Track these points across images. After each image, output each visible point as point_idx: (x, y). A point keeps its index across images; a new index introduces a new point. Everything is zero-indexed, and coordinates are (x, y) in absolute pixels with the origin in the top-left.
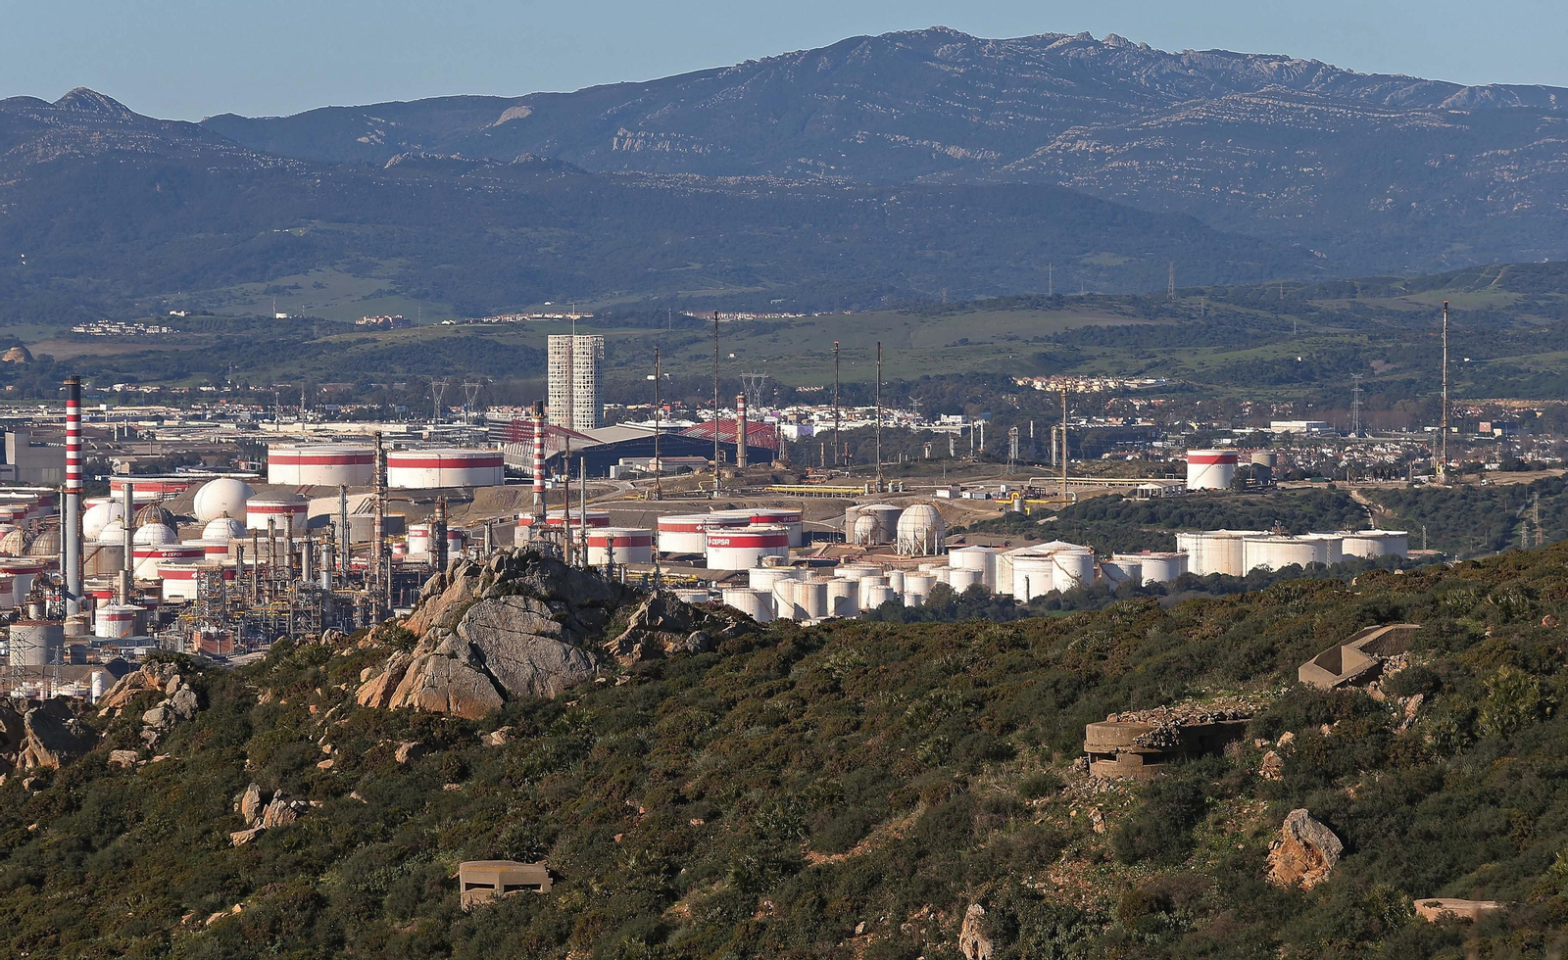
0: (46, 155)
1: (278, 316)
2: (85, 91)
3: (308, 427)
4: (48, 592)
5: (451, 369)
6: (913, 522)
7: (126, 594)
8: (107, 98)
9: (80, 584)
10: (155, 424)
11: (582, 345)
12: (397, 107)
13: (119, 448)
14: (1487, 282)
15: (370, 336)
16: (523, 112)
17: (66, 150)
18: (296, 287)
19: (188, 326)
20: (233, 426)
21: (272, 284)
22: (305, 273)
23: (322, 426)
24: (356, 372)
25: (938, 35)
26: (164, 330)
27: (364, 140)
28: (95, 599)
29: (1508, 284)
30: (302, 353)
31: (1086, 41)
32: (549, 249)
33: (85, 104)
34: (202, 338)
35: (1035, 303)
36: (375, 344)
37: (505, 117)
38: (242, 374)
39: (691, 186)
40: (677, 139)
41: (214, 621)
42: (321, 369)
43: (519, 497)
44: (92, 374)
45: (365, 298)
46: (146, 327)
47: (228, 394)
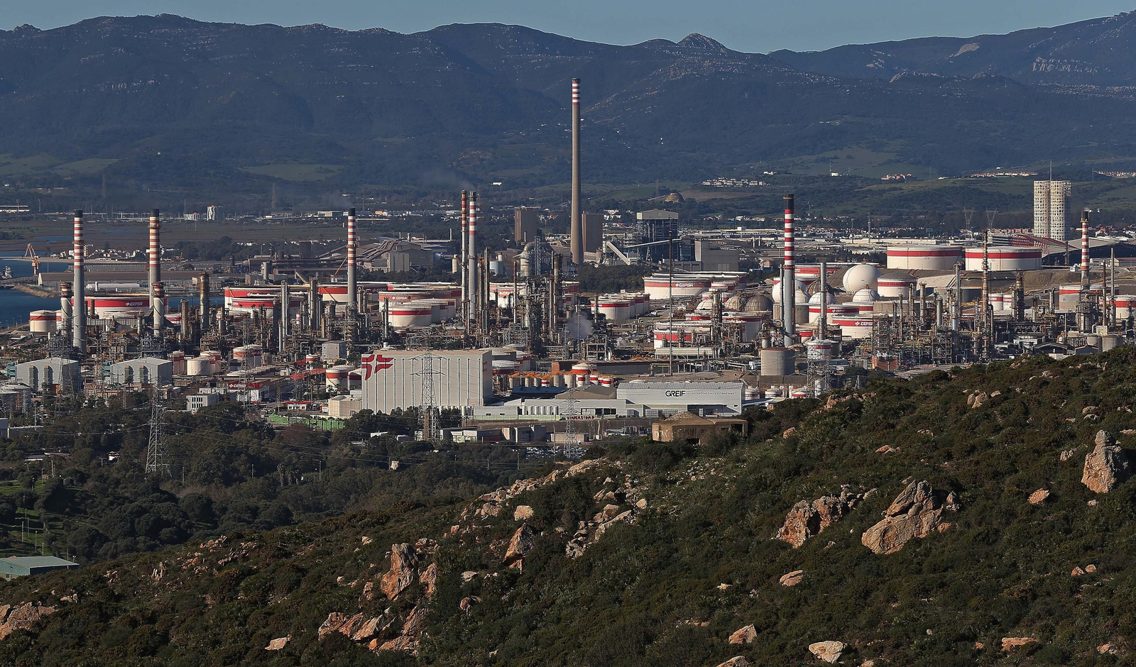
0: (675, 75)
1: (833, 174)
2: (697, 35)
3: (872, 241)
4: (772, 332)
5: (951, 207)
7: (823, 333)
8: (711, 40)
9: (793, 327)
10: (773, 239)
11: (1056, 188)
12: (892, 45)
13: (760, 253)
15: (898, 186)
16: (973, 47)
17: (688, 72)
18: (836, 158)
19: (776, 181)
20: (823, 241)
21: (820, 156)
22: (841, 149)
23: (881, 241)
24: (890, 209)
26: (761, 183)
27: (871, 65)
28: (801, 336)
30: (854, 197)
32: (998, 133)
33: (697, 43)
34: (785, 189)
36: (901, 191)
37: (962, 50)
38: (817, 210)
39: (1090, 93)
40: (1075, 64)
41: (883, 350)
42: (867, 207)
43: (1053, 277)
44: (721, 210)
45: (880, 165)
46: (749, 182)
47: (809, 223)
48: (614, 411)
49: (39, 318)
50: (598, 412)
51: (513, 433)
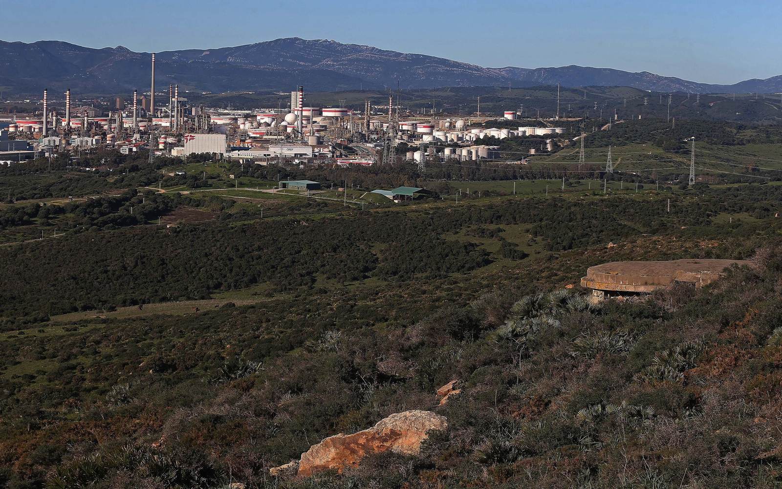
0: (118, 59)
2: (120, 46)
6: (459, 124)
14: (446, 91)
16: (208, 53)
17: (124, 58)
25: (296, 39)
27: (174, 58)
29: (451, 91)
31: (326, 41)
33: (121, 49)
35: (359, 91)
37: (204, 54)
40: (241, 59)
48: (270, 155)
49: (12, 127)
50: (265, 155)
51: (243, 161)
